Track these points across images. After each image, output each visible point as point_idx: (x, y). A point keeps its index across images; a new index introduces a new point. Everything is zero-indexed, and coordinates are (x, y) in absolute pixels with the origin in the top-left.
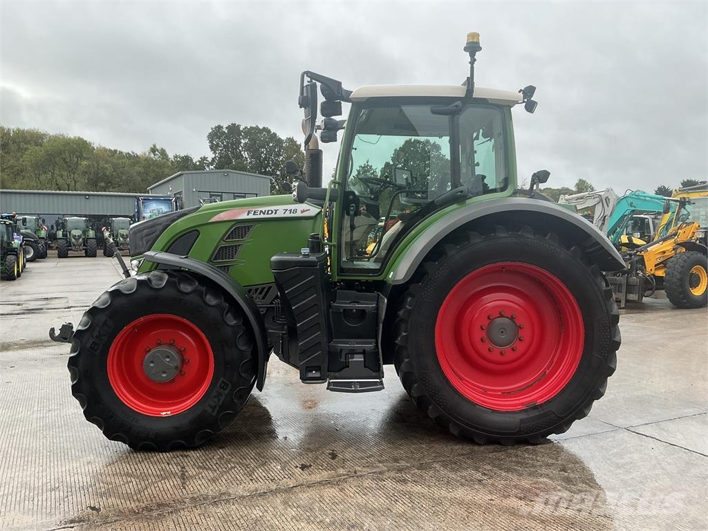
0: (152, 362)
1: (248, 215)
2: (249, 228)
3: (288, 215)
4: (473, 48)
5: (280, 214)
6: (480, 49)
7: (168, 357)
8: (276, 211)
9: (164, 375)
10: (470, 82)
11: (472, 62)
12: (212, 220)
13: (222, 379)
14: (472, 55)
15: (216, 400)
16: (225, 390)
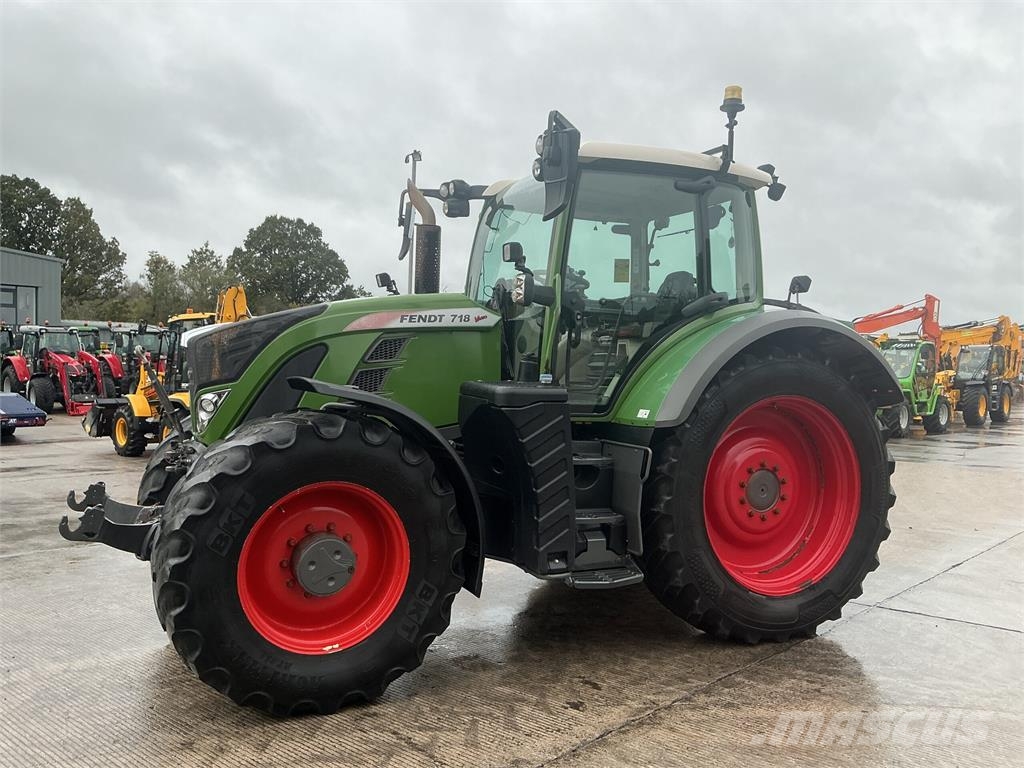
0: (312, 563)
1: (401, 321)
2: (400, 341)
3: (457, 323)
4: (733, 107)
5: (446, 322)
6: (742, 108)
7: (338, 552)
8: (441, 316)
9: (331, 584)
10: (727, 151)
11: (731, 125)
12: (349, 328)
13: (424, 582)
14: (732, 116)
15: (414, 617)
16: (428, 598)
